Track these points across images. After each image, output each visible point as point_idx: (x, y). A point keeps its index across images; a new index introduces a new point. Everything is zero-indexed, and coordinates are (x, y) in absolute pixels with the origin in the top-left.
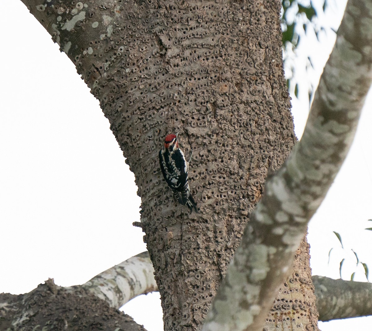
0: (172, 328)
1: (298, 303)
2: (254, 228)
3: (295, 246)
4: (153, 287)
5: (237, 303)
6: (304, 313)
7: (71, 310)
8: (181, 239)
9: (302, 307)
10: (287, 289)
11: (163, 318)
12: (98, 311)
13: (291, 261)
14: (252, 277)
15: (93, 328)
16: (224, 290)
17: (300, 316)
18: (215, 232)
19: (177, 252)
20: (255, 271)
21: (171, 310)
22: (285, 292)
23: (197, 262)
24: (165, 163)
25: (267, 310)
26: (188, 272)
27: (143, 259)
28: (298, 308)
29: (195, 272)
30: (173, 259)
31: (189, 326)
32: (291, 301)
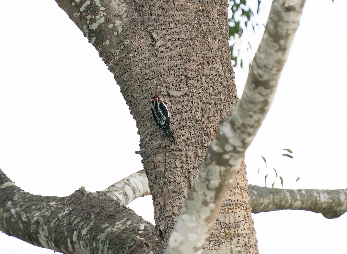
0: (160, 218)
1: (239, 202)
2: (211, 155)
3: (237, 165)
4: (147, 192)
5: (200, 203)
6: (243, 208)
7: (96, 207)
8: (165, 162)
9: (242, 205)
10: (232, 193)
11: (154, 212)
12: (113, 207)
13: (235, 175)
14: (210, 186)
15: (110, 218)
16: (192, 194)
17: (240, 210)
18: (187, 157)
19: (163, 170)
20: (212, 182)
21: (159, 206)
22: (231, 195)
23: (175, 177)
24: (156, 113)
25: (219, 206)
26: (170, 183)
27: (141, 174)
28: (239, 205)
29: (174, 182)
30: (160, 175)
31: (170, 217)
32: (234, 201)
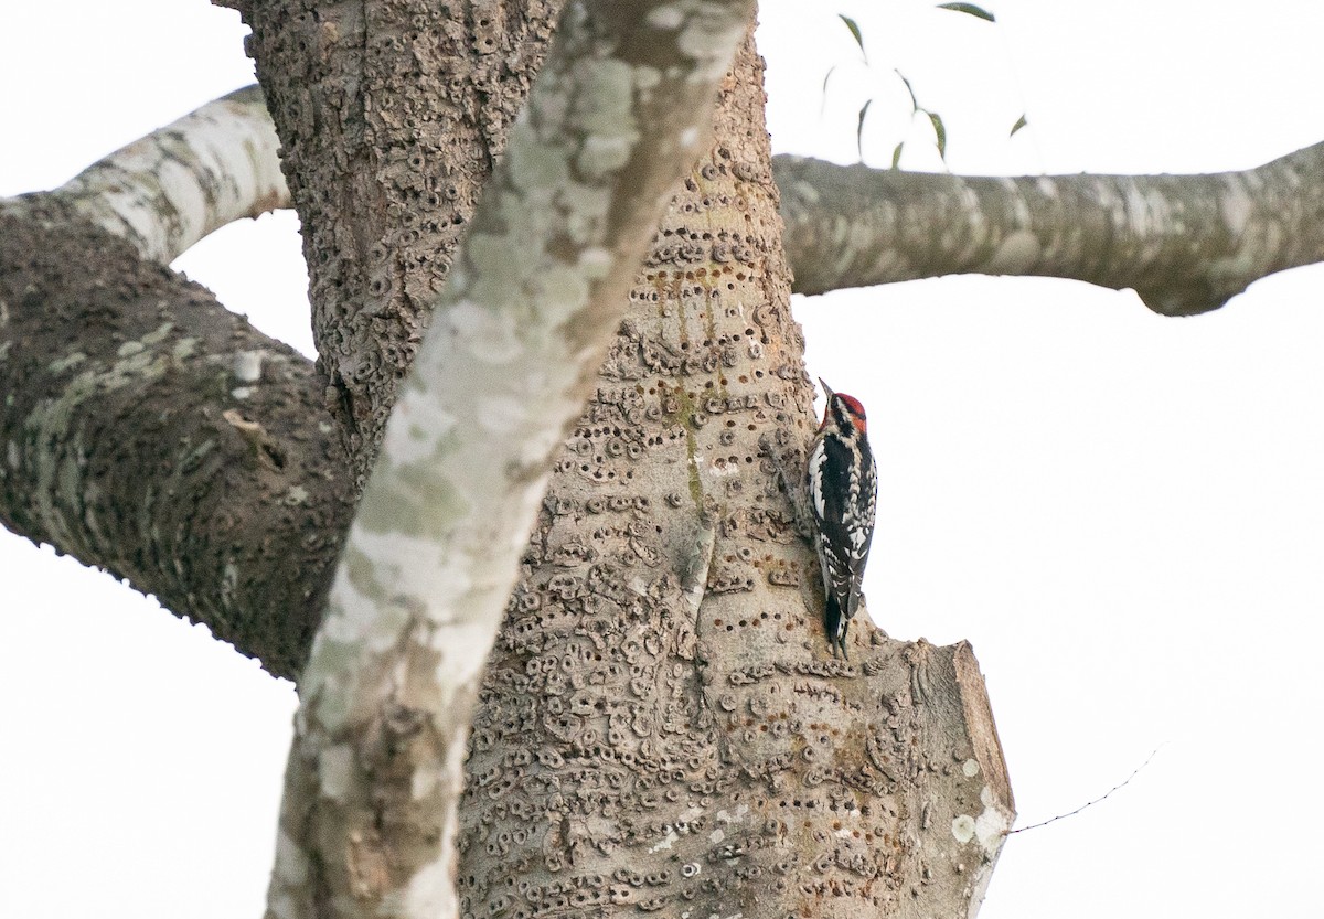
0: (337, 322)
1: (730, 241)
2: (587, 8)
3: (719, 64)
4: (274, 194)
5: (539, 246)
6: (747, 272)
7: (17, 269)
8: (364, 46)
9: (742, 254)
10: (696, 197)
11: (309, 292)
12: (105, 271)
13: (705, 111)
14: (584, 161)
15: (88, 324)
16: (497, 204)
17: (734, 280)
18: (469, 23)
19: (352, 87)
20: (595, 144)
21: (334, 265)
22: (689, 208)
23: (412, 118)
25: (633, 264)
26: (386, 150)
27: (242, 107)
28: (729, 257)
29: (408, 147)
30: (338, 110)
31: (391, 316)
32: (707, 236)
